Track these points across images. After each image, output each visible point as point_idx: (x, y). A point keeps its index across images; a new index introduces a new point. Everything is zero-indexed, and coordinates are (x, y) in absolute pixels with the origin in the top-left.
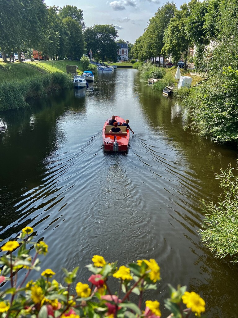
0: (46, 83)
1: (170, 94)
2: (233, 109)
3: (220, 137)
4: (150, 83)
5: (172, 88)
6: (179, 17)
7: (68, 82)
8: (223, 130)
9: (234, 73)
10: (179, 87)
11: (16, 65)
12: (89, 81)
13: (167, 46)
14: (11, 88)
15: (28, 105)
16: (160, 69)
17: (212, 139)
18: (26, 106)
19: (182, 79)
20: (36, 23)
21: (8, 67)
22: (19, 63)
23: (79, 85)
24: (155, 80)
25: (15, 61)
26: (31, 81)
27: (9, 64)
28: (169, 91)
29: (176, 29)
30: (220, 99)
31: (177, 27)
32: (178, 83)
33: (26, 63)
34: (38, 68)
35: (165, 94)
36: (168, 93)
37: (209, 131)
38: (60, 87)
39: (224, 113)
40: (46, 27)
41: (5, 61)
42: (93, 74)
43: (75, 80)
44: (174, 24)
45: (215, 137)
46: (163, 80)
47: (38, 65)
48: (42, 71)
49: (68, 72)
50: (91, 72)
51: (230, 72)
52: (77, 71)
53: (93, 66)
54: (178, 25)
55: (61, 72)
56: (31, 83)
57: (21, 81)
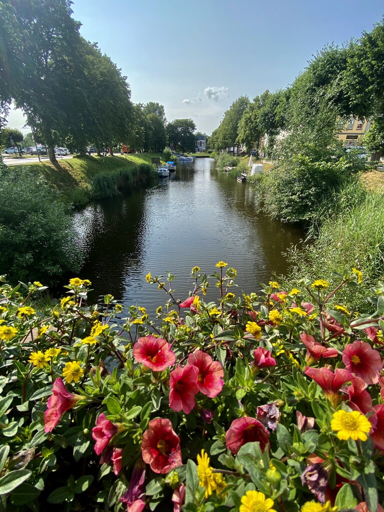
0: (134, 173)
1: (244, 180)
2: (302, 192)
3: (289, 217)
4: (226, 171)
5: (245, 175)
6: (252, 109)
7: (153, 172)
8: (292, 212)
9: (304, 160)
10: (252, 173)
11: (108, 158)
12: (171, 171)
13: (241, 135)
14: (104, 178)
15: (120, 193)
16: (235, 158)
17: (282, 219)
18: (118, 194)
19: (255, 166)
20: (124, 120)
21: (102, 161)
22: (111, 156)
23: (164, 174)
24: (230, 168)
25: (107, 155)
26: (121, 172)
27: (103, 158)
28: (243, 178)
29: (249, 121)
30: (290, 184)
31: (250, 119)
32: (251, 171)
33: (117, 157)
34: (126, 160)
35: (239, 181)
36: (242, 179)
37: (280, 213)
38: (147, 177)
39: (293, 197)
40: (133, 123)
41: (99, 155)
42: (175, 164)
43: (159, 169)
44: (248, 116)
45: (285, 218)
46: (237, 168)
47: (127, 158)
48: (131, 163)
49: (153, 163)
50: (173, 163)
51: (300, 159)
52: (161, 162)
53: (174, 157)
54: (251, 116)
55: (147, 163)
56: (121, 174)
57: (113, 172)
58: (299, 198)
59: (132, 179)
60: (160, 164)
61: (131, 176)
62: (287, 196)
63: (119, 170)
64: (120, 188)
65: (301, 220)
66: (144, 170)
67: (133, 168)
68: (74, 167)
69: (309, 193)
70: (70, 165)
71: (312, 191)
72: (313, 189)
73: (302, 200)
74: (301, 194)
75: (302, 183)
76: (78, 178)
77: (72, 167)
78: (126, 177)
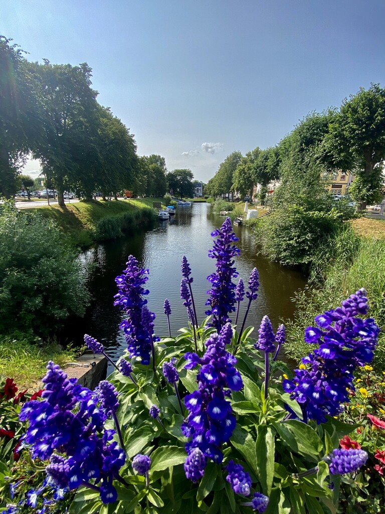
0: (137, 217)
1: (240, 224)
3: (288, 261)
4: (223, 215)
5: (241, 219)
6: (245, 162)
7: (154, 215)
8: (291, 255)
9: (298, 210)
10: (248, 218)
12: (171, 214)
13: (235, 185)
14: (109, 221)
15: (124, 235)
16: (230, 204)
17: (281, 262)
18: (122, 236)
19: (250, 211)
20: (130, 169)
21: (107, 205)
22: (115, 200)
23: (163, 217)
24: (227, 213)
25: (112, 200)
26: (125, 215)
28: (239, 221)
29: (242, 172)
30: (287, 229)
32: (246, 215)
33: (121, 201)
34: (130, 204)
35: (236, 224)
37: (278, 256)
38: (148, 220)
39: (291, 242)
40: (137, 172)
41: (104, 199)
42: (175, 208)
43: (160, 213)
44: (241, 168)
45: (284, 261)
46: (233, 212)
47: (130, 202)
48: (134, 207)
49: (154, 207)
50: (173, 207)
52: (162, 206)
53: (174, 202)
54: (244, 168)
55: (149, 207)
56: (125, 217)
57: (117, 215)
58: (297, 243)
59: (135, 222)
60: (160, 208)
61: (134, 219)
62: (285, 240)
63: (123, 214)
64: (123, 230)
65: (300, 263)
66: (146, 214)
67: (136, 211)
68: (81, 211)
69: (306, 239)
70: (77, 209)
71: (308, 237)
72: (309, 235)
73: (300, 244)
74: (298, 239)
75: (298, 230)
76: (84, 220)
77: (79, 211)
78: (129, 220)
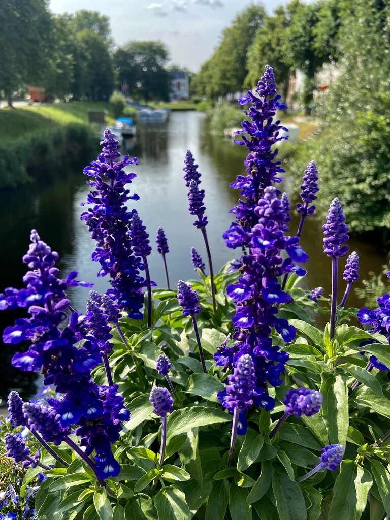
2: (375, 177)
4: (229, 137)
6: (272, 26)
8: (360, 213)
9: (376, 122)
11: (3, 113)
12: (127, 136)
13: (254, 75)
18: (28, 182)
20: (36, 42)
22: (9, 108)
29: (267, 47)
30: (352, 163)
31: (269, 44)
34: (40, 116)
38: (80, 147)
42: (134, 123)
44: (265, 38)
47: (42, 112)
48: (48, 122)
49: (91, 121)
50: (130, 121)
52: (106, 119)
53: (130, 109)
54: (271, 40)
55: (80, 121)
56: (33, 144)
59: (54, 154)
60: (104, 122)
61: (51, 148)
63: (29, 135)
65: (376, 226)
67: (54, 130)
74: (374, 180)
78: (41, 149)
